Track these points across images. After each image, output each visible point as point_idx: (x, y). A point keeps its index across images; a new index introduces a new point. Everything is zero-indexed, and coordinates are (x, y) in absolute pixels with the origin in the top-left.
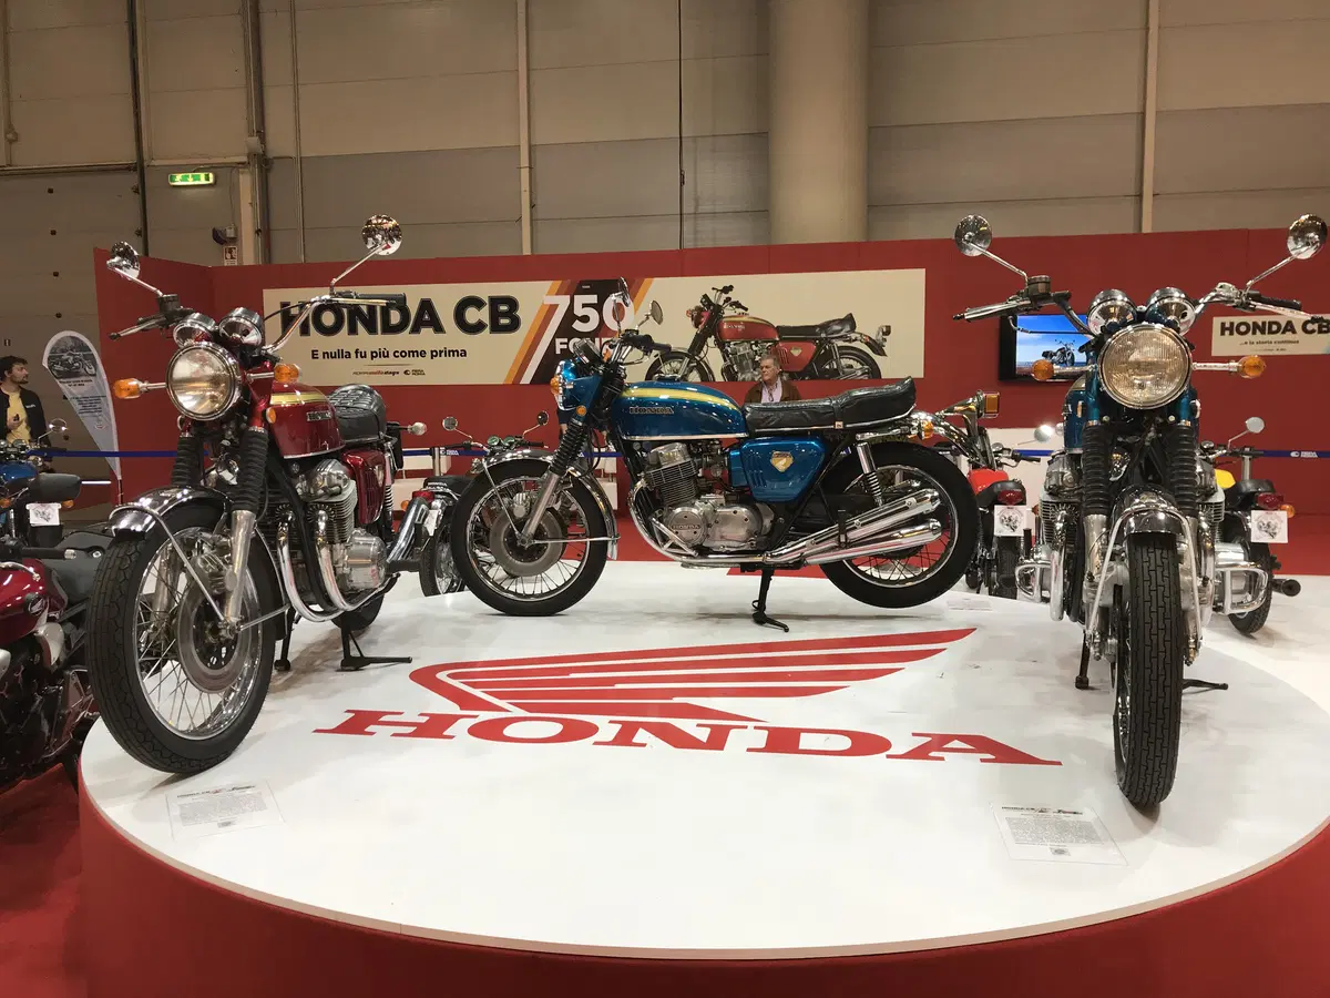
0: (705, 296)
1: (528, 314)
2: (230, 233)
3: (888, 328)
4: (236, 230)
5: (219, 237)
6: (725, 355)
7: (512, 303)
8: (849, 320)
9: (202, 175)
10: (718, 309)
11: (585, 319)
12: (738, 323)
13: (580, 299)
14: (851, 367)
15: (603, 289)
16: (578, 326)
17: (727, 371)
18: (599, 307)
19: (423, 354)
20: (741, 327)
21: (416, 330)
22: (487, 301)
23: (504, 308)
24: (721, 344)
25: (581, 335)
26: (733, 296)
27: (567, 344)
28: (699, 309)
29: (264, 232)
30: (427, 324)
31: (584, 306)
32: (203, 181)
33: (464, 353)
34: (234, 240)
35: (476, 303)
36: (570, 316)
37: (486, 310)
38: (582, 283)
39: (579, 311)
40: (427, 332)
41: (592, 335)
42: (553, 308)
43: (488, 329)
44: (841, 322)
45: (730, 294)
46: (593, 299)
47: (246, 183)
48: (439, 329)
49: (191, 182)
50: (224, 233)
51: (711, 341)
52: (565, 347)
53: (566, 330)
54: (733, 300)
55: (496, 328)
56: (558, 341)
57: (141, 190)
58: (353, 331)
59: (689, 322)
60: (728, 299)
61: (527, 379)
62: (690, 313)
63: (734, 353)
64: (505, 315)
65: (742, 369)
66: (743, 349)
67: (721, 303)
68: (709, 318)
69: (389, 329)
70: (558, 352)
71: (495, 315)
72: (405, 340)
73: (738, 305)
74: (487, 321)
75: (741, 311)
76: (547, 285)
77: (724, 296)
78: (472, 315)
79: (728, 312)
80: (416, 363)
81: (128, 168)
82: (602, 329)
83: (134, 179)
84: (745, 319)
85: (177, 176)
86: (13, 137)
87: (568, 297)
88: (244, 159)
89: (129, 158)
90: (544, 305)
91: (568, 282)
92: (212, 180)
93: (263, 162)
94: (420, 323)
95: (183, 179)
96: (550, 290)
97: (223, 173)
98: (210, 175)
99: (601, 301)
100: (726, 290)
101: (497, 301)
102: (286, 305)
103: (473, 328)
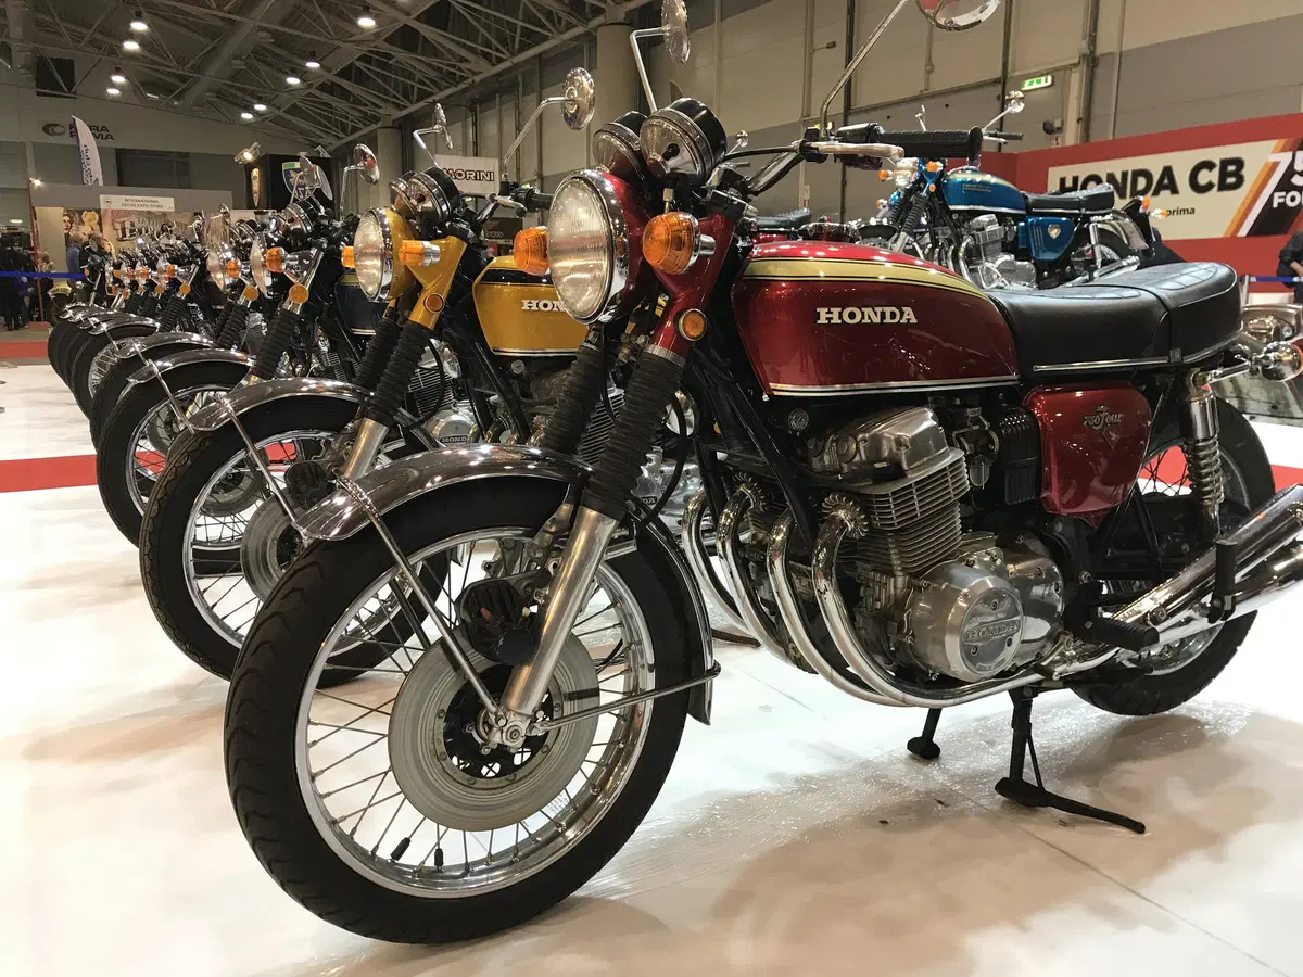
1: (1251, 174)
2: (1057, 124)
4: (1062, 123)
5: (1049, 129)
7: (1239, 163)
9: (1043, 79)
16: (1296, 180)
21: (1156, 193)
22: (1218, 162)
23: (1232, 168)
27: (1285, 197)
29: (1086, 121)
30: (1166, 187)
32: (1043, 84)
33: (1193, 211)
34: (1060, 129)
35: (1209, 165)
36: (1291, 171)
37: (1216, 171)
39: (1299, 167)
40: (1165, 194)
42: (1275, 165)
43: (1216, 188)
47: (1076, 81)
48: (1174, 191)
49: (1035, 85)
50: (1052, 125)
52: (1282, 200)
53: (1285, 185)
55: (1223, 187)
56: (1277, 195)
57: (1002, 96)
61: (1243, 232)
64: (1231, 174)
70: (1275, 205)
71: (1224, 175)
74: (1216, 181)
76: (1274, 143)
78: (1204, 177)
81: (996, 81)
83: (998, 89)
85: (1027, 82)
86: (930, 68)
87: (1290, 154)
88: (1076, 61)
89: (998, 74)
90: (1267, 164)
91: (1292, 139)
92: (1049, 82)
93: (1091, 61)
94: (1160, 187)
95: (1031, 84)
96: (1275, 148)
97: (1059, 74)
98: (1049, 78)
101: (1225, 163)
102: (1063, 181)
103: (1200, 189)
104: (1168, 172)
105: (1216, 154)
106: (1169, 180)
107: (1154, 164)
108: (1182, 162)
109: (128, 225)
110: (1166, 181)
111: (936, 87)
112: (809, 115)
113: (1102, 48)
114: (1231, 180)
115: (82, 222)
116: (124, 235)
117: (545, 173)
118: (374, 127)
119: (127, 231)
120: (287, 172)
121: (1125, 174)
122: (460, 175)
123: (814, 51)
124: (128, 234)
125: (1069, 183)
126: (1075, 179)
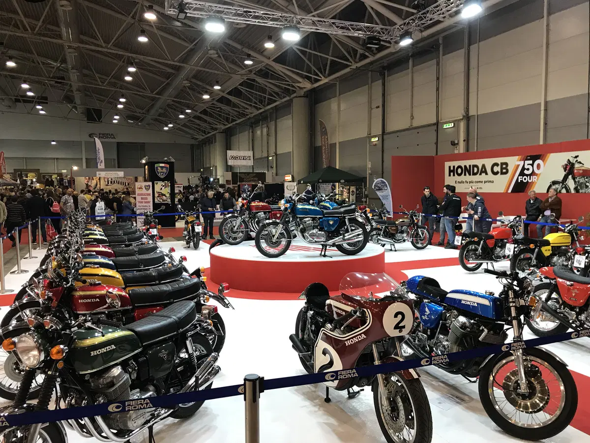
0: (569, 160)
1: (511, 168)
2: (456, 142)
4: (458, 141)
5: (453, 144)
6: (575, 182)
7: (506, 164)
9: (450, 124)
10: (573, 165)
11: (528, 169)
12: (580, 170)
13: (527, 162)
15: (534, 158)
16: (526, 172)
17: (576, 189)
18: (532, 165)
19: (482, 182)
20: (581, 171)
21: (480, 174)
22: (500, 164)
23: (504, 166)
24: (574, 178)
25: (527, 175)
26: (579, 159)
28: (566, 165)
29: (467, 141)
30: (483, 172)
31: (528, 164)
32: (450, 126)
33: (493, 182)
34: (458, 144)
35: (496, 164)
36: (523, 169)
37: (500, 166)
38: (528, 156)
39: (526, 167)
40: (483, 174)
41: (530, 175)
42: (518, 166)
43: (500, 173)
45: (578, 159)
46: (531, 162)
47: (462, 125)
48: (487, 174)
49: (448, 127)
50: (454, 142)
51: (570, 177)
52: (521, 179)
53: (522, 174)
54: (579, 161)
55: (502, 173)
56: (519, 177)
57: (437, 131)
58: (465, 175)
59: (563, 170)
60: (577, 161)
61: (510, 191)
62: (563, 166)
63: (579, 182)
64: (505, 168)
65: (581, 188)
66: (582, 180)
67: (574, 162)
68: (569, 169)
69: (474, 174)
70: (519, 181)
71: (502, 169)
72: (477, 178)
73: (580, 163)
74: (500, 171)
75: (581, 165)
76: (517, 157)
77: (575, 159)
78: (496, 169)
79: (577, 166)
80: (480, 185)
81: (434, 124)
82: (533, 173)
83: (435, 127)
84: (583, 168)
85: (445, 125)
86: (412, 117)
87: (523, 162)
88: (462, 118)
89: (435, 121)
90: (515, 165)
91: (523, 156)
92: (453, 126)
93: (467, 118)
95: (446, 126)
96: (518, 159)
97: (456, 122)
98: (453, 124)
99: (533, 163)
100: (576, 157)
101: (502, 164)
102: (450, 167)
103: (495, 173)
104: (484, 166)
105: (499, 160)
107: (479, 162)
108: (488, 162)
109: (110, 179)
110: (483, 170)
111: (415, 124)
112: (370, 134)
113: (472, 112)
115: (93, 179)
116: (108, 183)
117: (278, 153)
118: (216, 132)
119: (110, 182)
120: (157, 167)
121: (470, 166)
122: (237, 158)
123: (372, 109)
124: (110, 184)
125: (452, 169)
126: (454, 167)
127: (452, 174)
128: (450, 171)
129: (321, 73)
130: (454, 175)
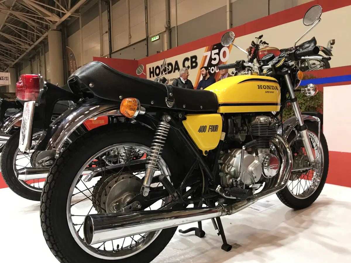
0: (253, 42)
1: (199, 61)
2: (161, 51)
3: (334, 41)
7: (195, 57)
8: (314, 40)
9: (156, 37)
10: (257, 46)
11: (215, 59)
12: (265, 51)
13: (214, 52)
14: (314, 64)
15: (220, 46)
16: (213, 62)
18: (218, 54)
21: (174, 72)
22: (190, 58)
23: (194, 60)
25: (214, 66)
26: (263, 39)
28: (251, 48)
30: (177, 69)
31: (215, 54)
32: (156, 39)
35: (187, 59)
36: (211, 59)
37: (190, 61)
38: (214, 45)
39: (213, 57)
40: (177, 71)
41: (217, 65)
42: (206, 56)
43: (190, 68)
44: (309, 42)
45: (262, 39)
46: (217, 51)
49: (154, 39)
50: (159, 52)
53: (210, 64)
54: (263, 41)
55: (193, 67)
57: (147, 45)
59: (247, 54)
60: (261, 41)
62: (247, 50)
64: (194, 62)
67: (258, 44)
68: (254, 51)
69: (169, 72)
71: (192, 62)
72: (172, 75)
73: (265, 43)
75: (266, 45)
77: (260, 40)
78: (187, 64)
79: (261, 47)
81: (145, 39)
82: (219, 62)
83: (145, 42)
84: (268, 48)
85: (152, 38)
86: (130, 37)
87: (210, 52)
88: (165, 30)
89: (145, 37)
90: (203, 56)
91: (210, 46)
92: (158, 38)
93: (169, 29)
94: (175, 69)
96: (205, 50)
97: (161, 35)
98: (158, 36)
99: (219, 51)
100: (261, 37)
101: (192, 58)
102: (150, 69)
104: (176, 63)
105: (189, 55)
106: (177, 66)
107: (172, 60)
108: (180, 58)
110: (176, 67)
111: (132, 42)
113: (173, 24)
114: (194, 64)
123: (103, 34)
125: (152, 70)
126: (153, 68)
127: (152, 75)
128: (151, 73)
129: (66, 9)
130: (154, 76)
